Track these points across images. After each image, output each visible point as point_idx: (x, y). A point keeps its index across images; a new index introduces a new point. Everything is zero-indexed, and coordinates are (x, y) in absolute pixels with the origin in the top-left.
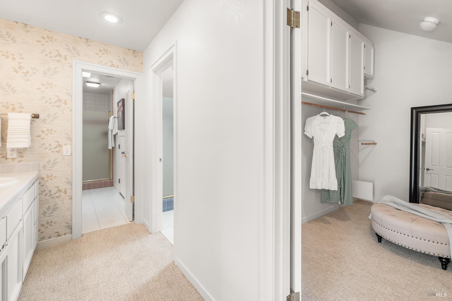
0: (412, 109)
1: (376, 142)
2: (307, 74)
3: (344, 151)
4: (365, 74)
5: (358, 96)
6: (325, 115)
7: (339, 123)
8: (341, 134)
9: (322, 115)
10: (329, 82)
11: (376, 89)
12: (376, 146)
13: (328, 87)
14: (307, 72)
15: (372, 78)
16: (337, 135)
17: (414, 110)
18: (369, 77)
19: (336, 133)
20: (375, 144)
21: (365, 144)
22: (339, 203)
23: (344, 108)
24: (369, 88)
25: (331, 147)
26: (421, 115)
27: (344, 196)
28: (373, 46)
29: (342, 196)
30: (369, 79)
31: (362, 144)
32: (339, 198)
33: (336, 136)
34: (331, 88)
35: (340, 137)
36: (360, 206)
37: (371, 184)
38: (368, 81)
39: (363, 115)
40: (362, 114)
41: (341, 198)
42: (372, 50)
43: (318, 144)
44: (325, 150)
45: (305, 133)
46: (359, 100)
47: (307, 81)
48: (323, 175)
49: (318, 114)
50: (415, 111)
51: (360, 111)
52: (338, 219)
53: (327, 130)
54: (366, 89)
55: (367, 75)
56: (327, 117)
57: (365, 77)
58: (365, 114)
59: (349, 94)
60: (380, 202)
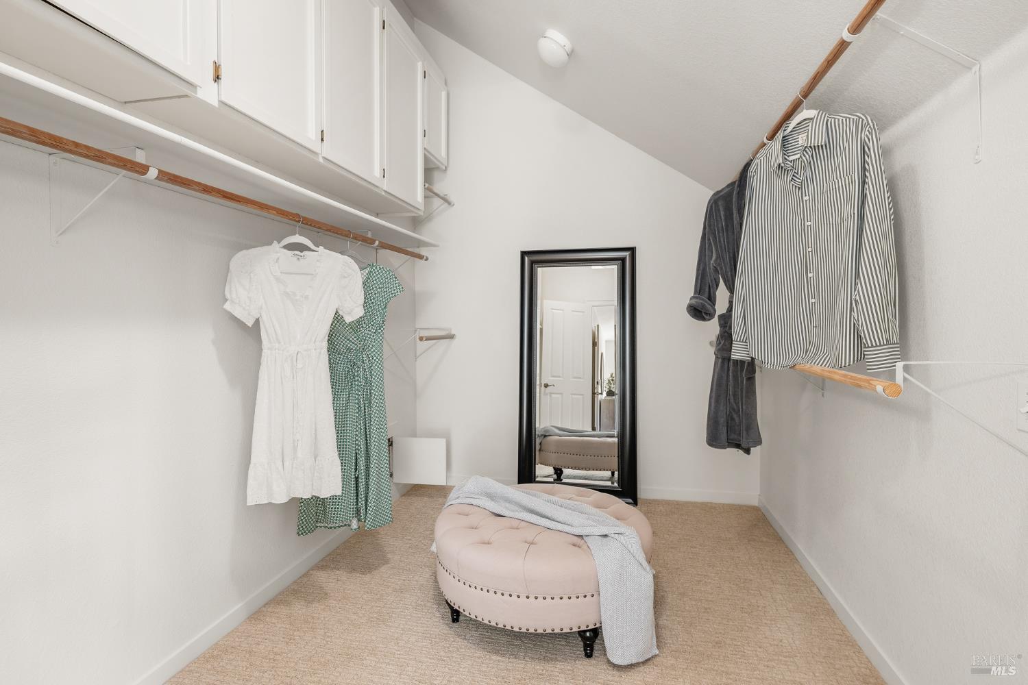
0: (524, 254)
1: (453, 332)
2: (217, 78)
3: (367, 363)
4: (425, 149)
5: (412, 209)
6: (302, 248)
7: (345, 277)
8: (354, 311)
9: (291, 247)
10: (314, 138)
11: (452, 198)
12: (455, 342)
13: (312, 156)
14: (217, 68)
15: (444, 168)
16: (340, 313)
17: (526, 258)
18: (437, 162)
19: (337, 307)
20: (451, 337)
21: (428, 339)
22: (355, 525)
23: (369, 235)
24: (436, 191)
25: (320, 353)
26: (538, 269)
27: (367, 500)
28: (446, 84)
29: (362, 503)
30: (438, 168)
31: (421, 339)
32: (352, 512)
33: (338, 318)
34: (321, 160)
35: (348, 319)
36: (418, 502)
37: (443, 442)
38: (436, 175)
39: (423, 262)
40: (421, 257)
41: (358, 511)
42: (444, 94)
43: (277, 345)
44: (300, 366)
45: (227, 306)
46: (416, 222)
47: (216, 104)
48: (295, 448)
49: (275, 242)
50: (529, 260)
51: (416, 250)
52: (353, 570)
53: (307, 297)
54: (430, 192)
55: (433, 155)
56: (306, 253)
57: (427, 160)
58: (427, 259)
59: (383, 193)
60: (458, 501)
